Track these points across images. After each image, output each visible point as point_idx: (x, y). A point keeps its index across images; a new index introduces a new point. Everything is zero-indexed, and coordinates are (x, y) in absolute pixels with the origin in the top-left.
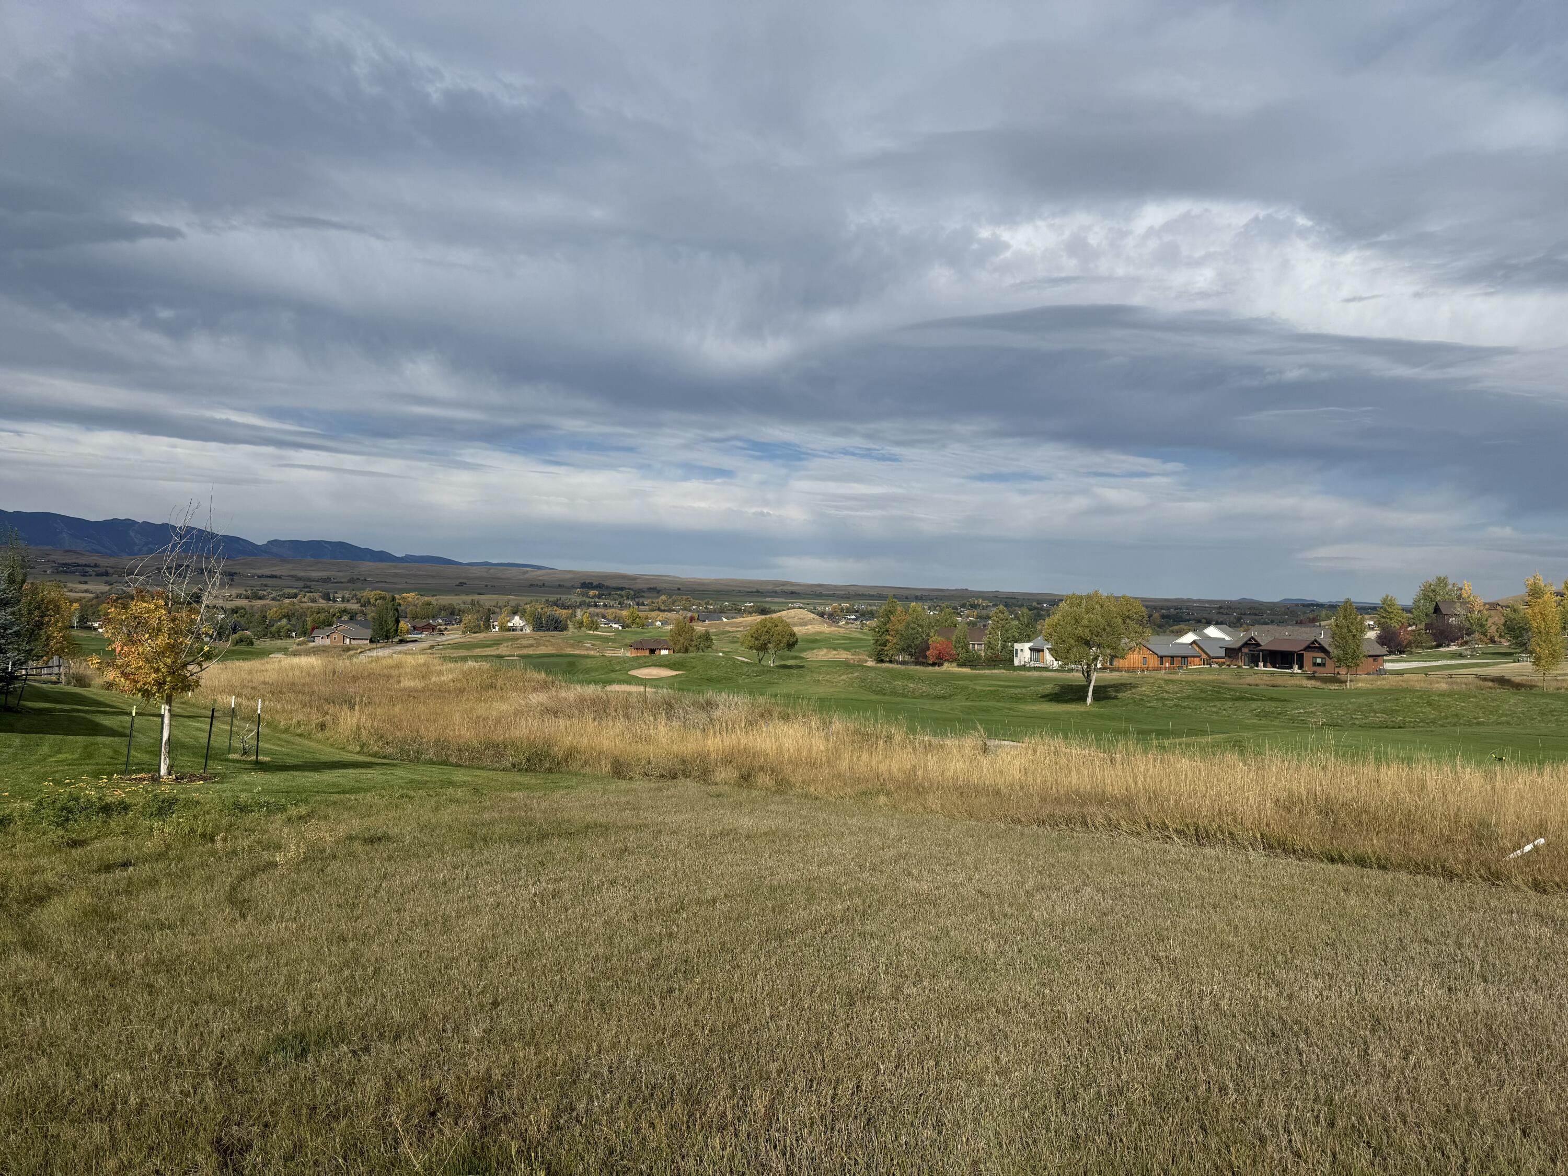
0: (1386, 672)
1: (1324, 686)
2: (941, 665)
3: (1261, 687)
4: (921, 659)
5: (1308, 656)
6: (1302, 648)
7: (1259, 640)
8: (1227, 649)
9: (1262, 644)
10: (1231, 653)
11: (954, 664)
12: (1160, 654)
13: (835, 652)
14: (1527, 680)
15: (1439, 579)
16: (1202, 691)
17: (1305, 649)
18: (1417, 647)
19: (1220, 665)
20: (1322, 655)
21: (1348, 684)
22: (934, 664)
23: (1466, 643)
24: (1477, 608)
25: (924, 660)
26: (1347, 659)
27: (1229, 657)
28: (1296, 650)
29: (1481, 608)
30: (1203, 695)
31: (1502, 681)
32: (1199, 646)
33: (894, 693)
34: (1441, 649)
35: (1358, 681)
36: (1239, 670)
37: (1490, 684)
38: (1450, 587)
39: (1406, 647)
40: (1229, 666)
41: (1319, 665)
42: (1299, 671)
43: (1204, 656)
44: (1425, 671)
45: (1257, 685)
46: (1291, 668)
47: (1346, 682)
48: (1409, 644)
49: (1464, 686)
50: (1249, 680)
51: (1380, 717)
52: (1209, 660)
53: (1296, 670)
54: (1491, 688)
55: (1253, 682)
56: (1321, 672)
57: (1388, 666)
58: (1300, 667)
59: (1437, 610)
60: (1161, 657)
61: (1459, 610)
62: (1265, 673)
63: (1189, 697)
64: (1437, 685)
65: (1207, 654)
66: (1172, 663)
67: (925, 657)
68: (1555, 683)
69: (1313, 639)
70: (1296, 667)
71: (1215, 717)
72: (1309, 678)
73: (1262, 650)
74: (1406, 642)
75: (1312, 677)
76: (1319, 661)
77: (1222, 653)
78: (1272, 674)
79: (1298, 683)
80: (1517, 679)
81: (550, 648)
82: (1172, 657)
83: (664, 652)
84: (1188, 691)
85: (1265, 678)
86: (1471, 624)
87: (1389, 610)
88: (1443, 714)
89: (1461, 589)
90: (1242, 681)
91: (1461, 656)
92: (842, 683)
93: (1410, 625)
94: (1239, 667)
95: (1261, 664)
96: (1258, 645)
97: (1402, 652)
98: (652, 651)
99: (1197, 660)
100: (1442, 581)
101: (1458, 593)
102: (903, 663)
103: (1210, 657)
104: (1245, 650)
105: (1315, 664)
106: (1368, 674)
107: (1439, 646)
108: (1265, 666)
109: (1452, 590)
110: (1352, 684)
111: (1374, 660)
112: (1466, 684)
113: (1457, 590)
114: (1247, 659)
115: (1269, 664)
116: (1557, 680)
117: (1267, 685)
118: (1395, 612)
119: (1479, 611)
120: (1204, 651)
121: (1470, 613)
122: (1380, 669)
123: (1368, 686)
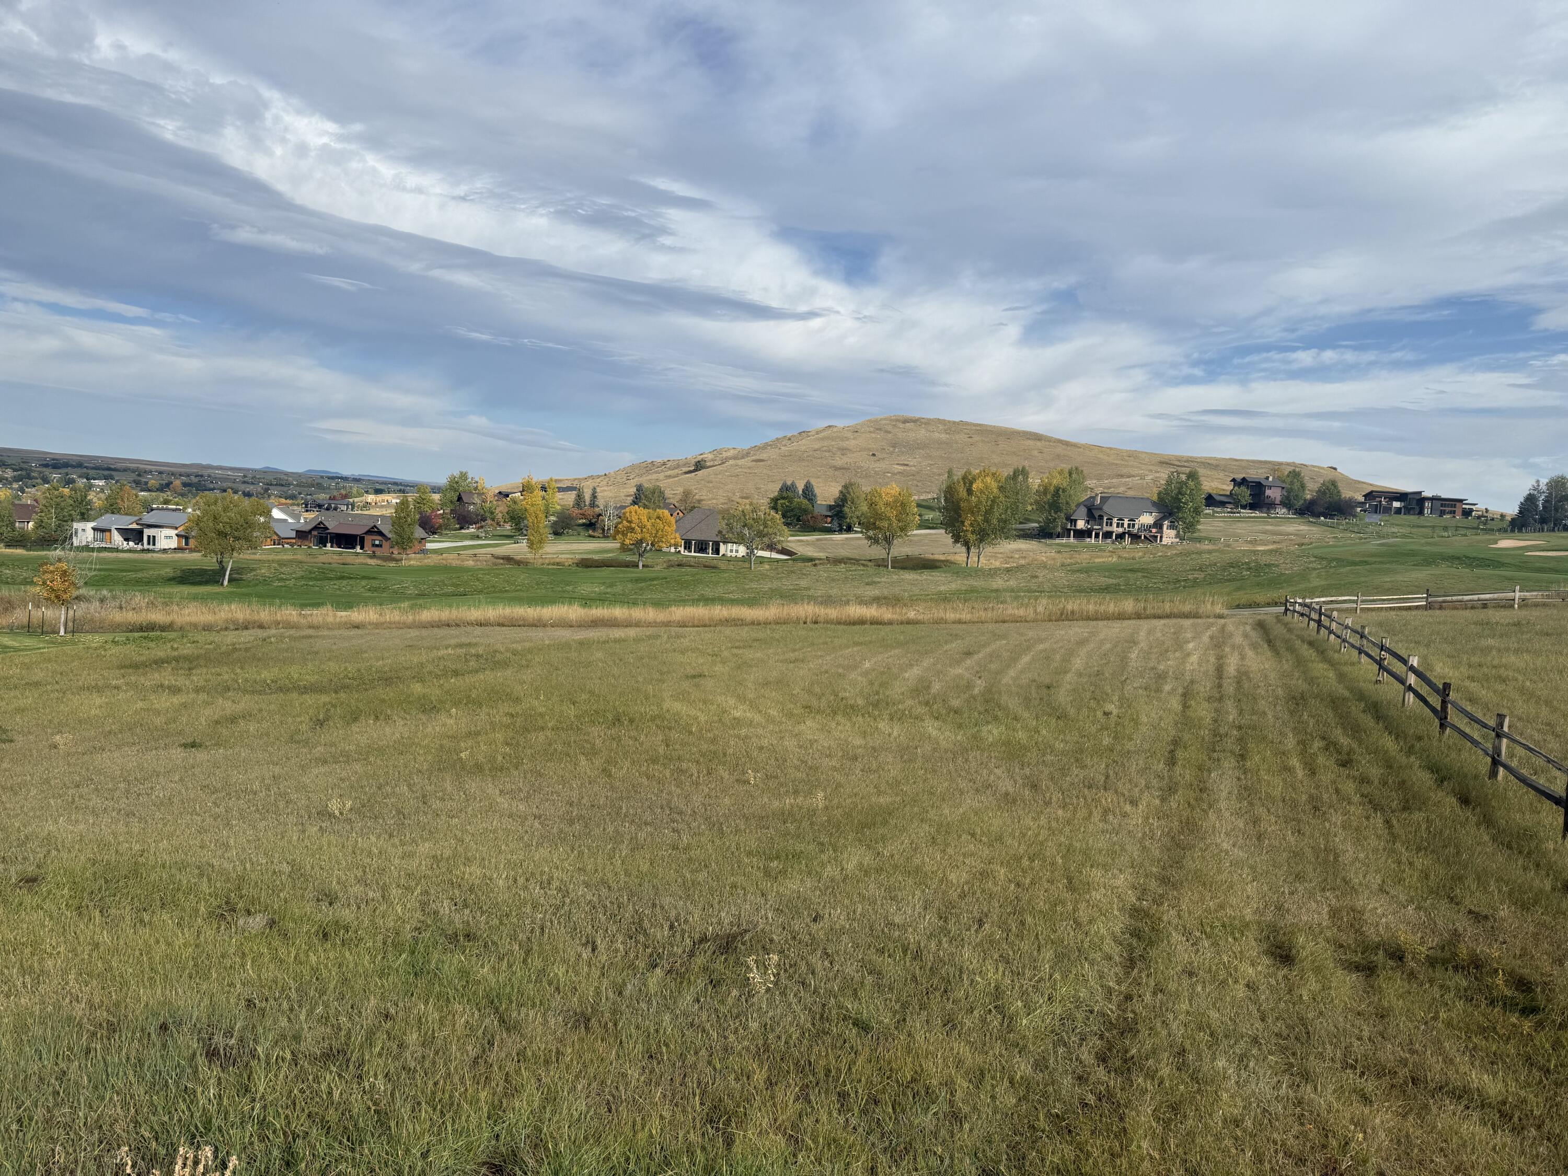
0: (428, 551)
1: (384, 564)
3: (334, 565)
5: (368, 540)
6: (363, 532)
7: (327, 524)
8: (297, 531)
9: (330, 528)
10: (302, 535)
14: (523, 558)
15: (461, 473)
16: (310, 572)
17: (366, 533)
18: (446, 529)
19: (292, 545)
20: (380, 538)
21: (403, 562)
23: (482, 527)
24: (489, 499)
26: (403, 543)
27: (299, 538)
28: (359, 533)
29: (491, 498)
30: (313, 576)
31: (508, 559)
34: (463, 531)
35: (410, 559)
36: (311, 550)
37: (501, 561)
38: (469, 480)
39: (437, 529)
40: (301, 546)
41: (377, 546)
42: (362, 551)
43: (276, 537)
44: (456, 551)
45: (330, 564)
46: (354, 548)
47: (401, 560)
48: (440, 527)
49: (484, 563)
50: (322, 558)
52: (280, 541)
53: (358, 550)
55: (326, 561)
56: (379, 552)
57: (429, 546)
58: (361, 548)
59: (460, 499)
61: (477, 500)
62: (334, 553)
63: (302, 577)
64: (467, 562)
65: (277, 535)
68: (541, 561)
69: (373, 525)
70: (358, 547)
71: (338, 592)
72: (371, 557)
73: (329, 533)
74: (438, 524)
75: (373, 556)
76: (377, 542)
77: (293, 534)
78: (340, 554)
79: (362, 561)
80: (518, 557)
85: (335, 557)
86: (485, 511)
87: (423, 497)
89: (477, 482)
90: (315, 560)
91: (478, 537)
93: (439, 510)
94: (309, 547)
95: (329, 545)
96: (327, 529)
97: (434, 533)
100: (464, 476)
103: (280, 538)
104: (315, 533)
105: (374, 545)
106: (417, 553)
107: (461, 528)
108: (332, 547)
109: (470, 483)
110: (406, 562)
111: (420, 542)
112: (486, 561)
113: (475, 483)
114: (316, 540)
115: (336, 545)
116: (542, 558)
117: (339, 564)
118: (427, 498)
119: (490, 501)
120: (275, 532)
121: (484, 502)
122: (424, 549)
123: (417, 563)
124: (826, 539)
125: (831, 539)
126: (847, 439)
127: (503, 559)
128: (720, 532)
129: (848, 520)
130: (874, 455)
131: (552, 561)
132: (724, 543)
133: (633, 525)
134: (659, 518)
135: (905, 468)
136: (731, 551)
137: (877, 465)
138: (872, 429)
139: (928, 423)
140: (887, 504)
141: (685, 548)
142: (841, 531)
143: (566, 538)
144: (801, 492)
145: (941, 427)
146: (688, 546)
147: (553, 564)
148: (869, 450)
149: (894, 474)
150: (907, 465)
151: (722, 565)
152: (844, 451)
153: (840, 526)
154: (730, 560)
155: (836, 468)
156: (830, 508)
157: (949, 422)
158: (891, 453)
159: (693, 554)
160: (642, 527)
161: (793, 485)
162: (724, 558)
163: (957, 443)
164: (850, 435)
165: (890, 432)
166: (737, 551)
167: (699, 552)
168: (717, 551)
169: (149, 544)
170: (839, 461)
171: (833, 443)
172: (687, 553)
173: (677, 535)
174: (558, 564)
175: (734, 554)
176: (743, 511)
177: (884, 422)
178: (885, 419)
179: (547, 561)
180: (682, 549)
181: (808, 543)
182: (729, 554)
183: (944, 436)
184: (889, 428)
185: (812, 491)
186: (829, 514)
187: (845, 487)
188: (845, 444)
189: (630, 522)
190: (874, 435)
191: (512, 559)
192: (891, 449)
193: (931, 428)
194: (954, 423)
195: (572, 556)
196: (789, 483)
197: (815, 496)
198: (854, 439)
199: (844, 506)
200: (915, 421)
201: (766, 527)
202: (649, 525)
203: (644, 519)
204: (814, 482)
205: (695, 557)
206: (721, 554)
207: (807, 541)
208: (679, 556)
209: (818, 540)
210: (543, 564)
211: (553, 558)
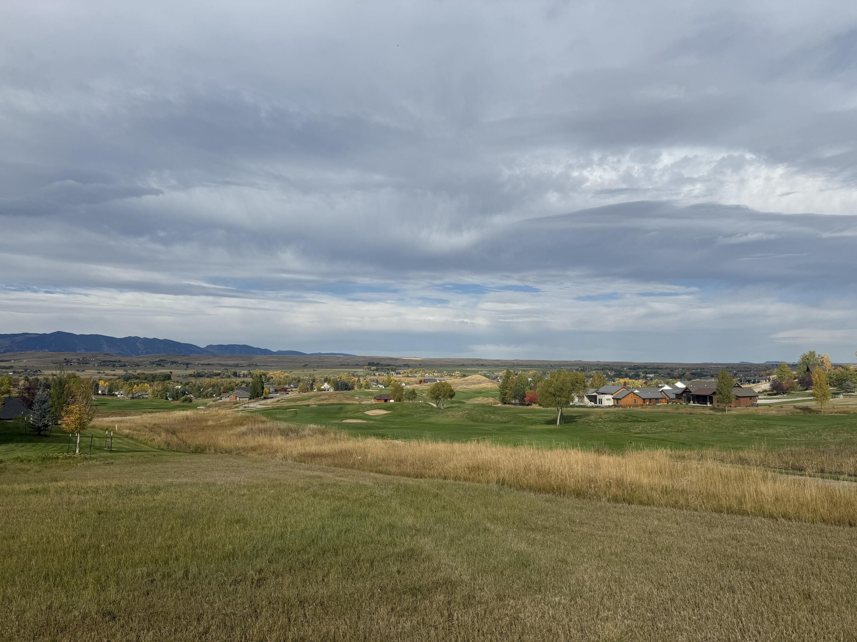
0: (758, 405)
1: (716, 413)
2: (531, 405)
4: (522, 402)
5: (715, 398)
6: (711, 393)
7: (690, 389)
8: (676, 395)
9: (692, 391)
10: (679, 396)
11: (537, 405)
12: (643, 397)
13: (486, 399)
15: (811, 352)
17: (713, 394)
18: (794, 390)
21: (727, 412)
22: (528, 405)
25: (524, 403)
27: (678, 398)
28: (708, 394)
29: (830, 368)
31: (806, 409)
32: (665, 393)
33: (483, 421)
35: (733, 410)
36: (681, 405)
37: (799, 411)
38: (817, 356)
40: (676, 403)
42: (711, 405)
43: (667, 398)
44: (770, 405)
45: (682, 414)
46: (706, 404)
53: (709, 405)
54: (798, 413)
55: (680, 412)
56: (719, 406)
58: (711, 403)
59: (808, 370)
60: (644, 399)
64: (771, 412)
65: (669, 397)
66: (650, 402)
67: (524, 401)
68: (831, 410)
70: (708, 403)
72: (711, 409)
73: (692, 395)
74: (787, 388)
75: (713, 409)
77: (674, 396)
78: (695, 407)
80: (813, 408)
81: (335, 400)
82: (650, 399)
83: (392, 401)
87: (783, 370)
89: (823, 358)
92: (458, 416)
93: (796, 378)
95: (692, 402)
96: (690, 392)
97: (785, 393)
98: (386, 401)
99: (664, 400)
100: (812, 354)
101: (822, 360)
102: (515, 404)
104: (684, 395)
106: (743, 406)
107: (807, 389)
108: (694, 403)
110: (729, 412)
111: (750, 399)
112: (787, 411)
113: (821, 358)
114: (685, 399)
115: (696, 402)
116: (834, 408)
117: (687, 413)
118: (787, 371)
119: (829, 370)
120: (667, 395)
121: (824, 371)
122: (753, 404)
123: (737, 413)
127: (800, 409)
131: (841, 410)
147: (840, 413)
169: (599, 403)
174: (844, 412)
179: (836, 410)
191: (810, 409)
210: (831, 413)
211: (843, 408)
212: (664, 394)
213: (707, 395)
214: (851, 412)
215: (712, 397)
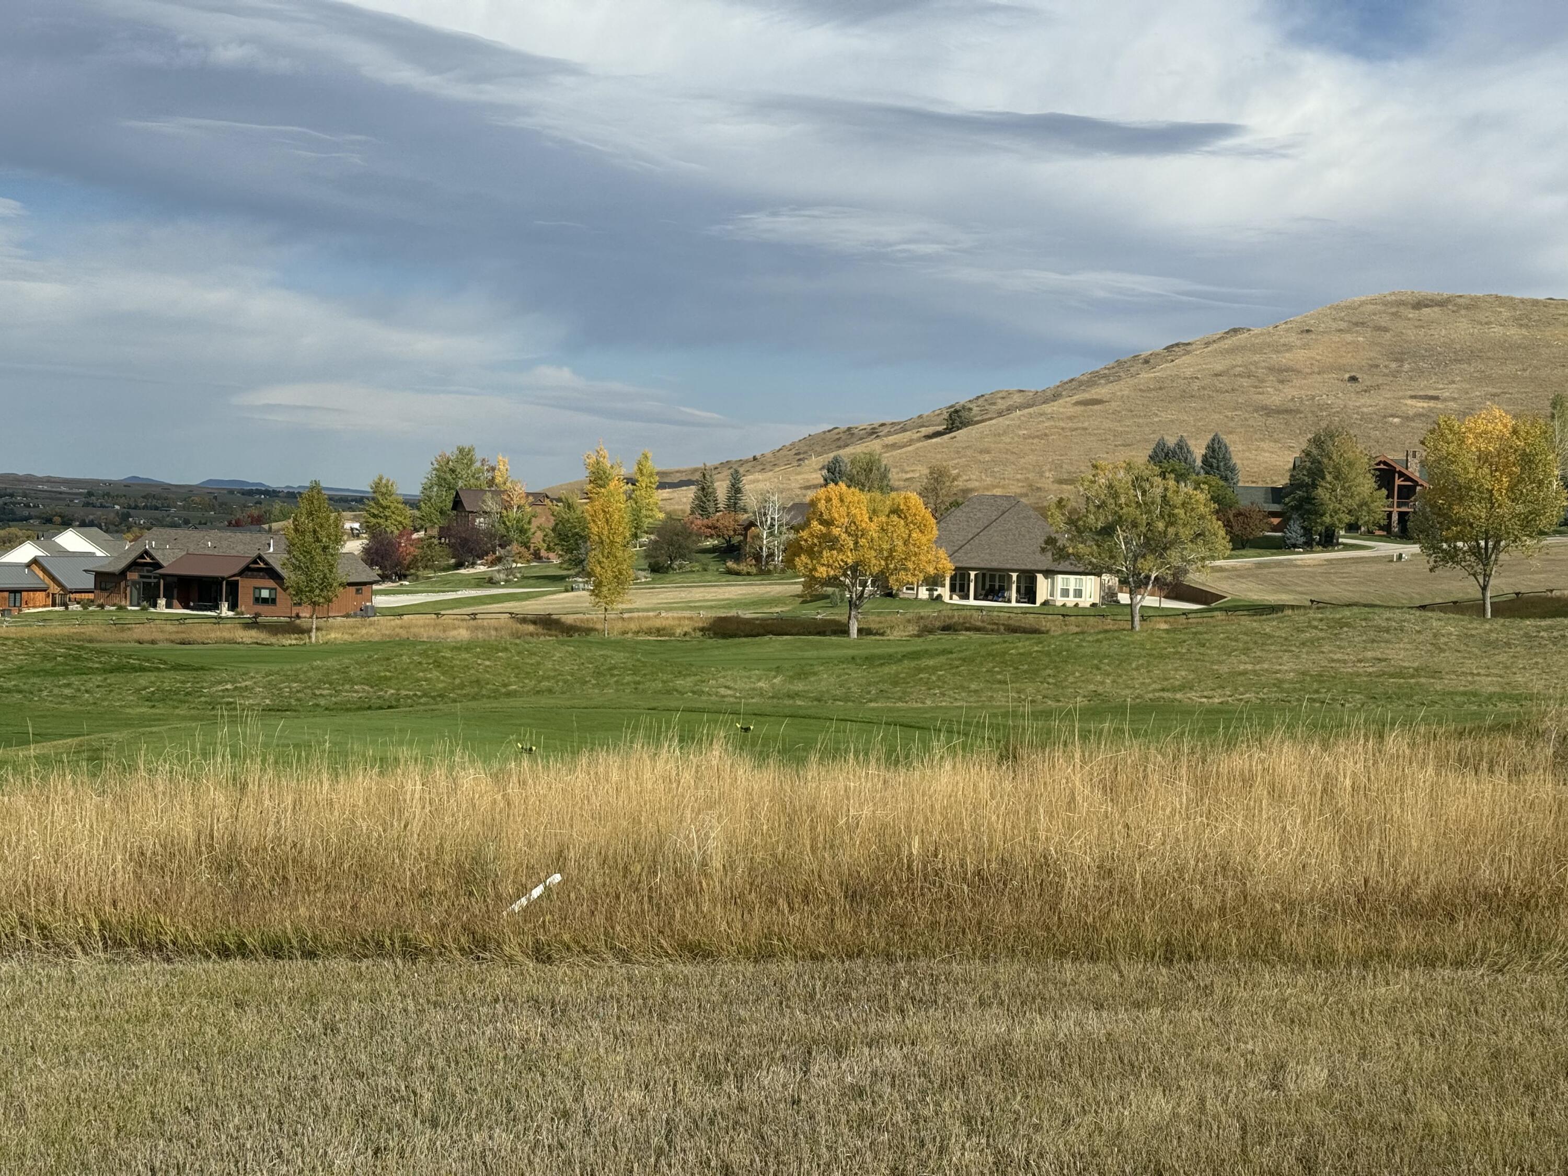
0: (375, 611)
1: (273, 640)
3: (160, 645)
5: (246, 586)
6: (236, 570)
7: (159, 557)
8: (99, 575)
9: (165, 564)
10: (107, 581)
14: (582, 621)
15: (461, 450)
16: (45, 657)
17: (240, 574)
18: (426, 567)
19: (85, 605)
20: (272, 583)
21: (313, 634)
23: (499, 560)
24: (516, 501)
26: (311, 591)
27: (105, 590)
28: (225, 574)
29: (523, 502)
30: (48, 665)
31: (548, 623)
32: (44, 570)
34: (462, 571)
35: (331, 628)
36: (120, 614)
37: (531, 628)
38: (478, 464)
39: (408, 568)
40: (102, 606)
41: (265, 601)
42: (231, 614)
43: (54, 589)
44: (436, 609)
45: (153, 642)
46: (216, 607)
47: (309, 631)
48: (414, 563)
49: (493, 633)
50: (139, 632)
51: (361, 691)
52: (64, 596)
53: (225, 610)
54: (532, 635)
55: (147, 637)
56: (269, 615)
57: (380, 601)
58: (233, 607)
59: (457, 504)
61: (491, 505)
62: (168, 619)
63: (19, 670)
64: (454, 633)
65: (60, 585)
68: (619, 625)
69: (254, 554)
70: (225, 606)
71: (68, 707)
72: (247, 626)
73: (164, 576)
74: (409, 558)
75: (253, 624)
76: (265, 594)
77: (89, 581)
78: (182, 619)
79: (226, 635)
80: (569, 619)
84: (18, 659)
85: (169, 628)
86: (507, 528)
87: (384, 503)
88: (457, 681)
89: (493, 469)
90: (125, 635)
91: (491, 582)
93: (416, 530)
94: (121, 608)
95: (162, 602)
96: (157, 565)
97: (403, 577)
99: (40, 596)
100: (465, 455)
101: (489, 476)
103: (66, 591)
104: (133, 576)
105: (259, 600)
106: (347, 616)
107: (459, 565)
108: (169, 606)
109: (480, 471)
110: (319, 634)
111: (357, 590)
112: (496, 629)
113: (488, 471)
114: (135, 593)
115: (175, 602)
116: (623, 619)
117: (172, 642)
118: (393, 506)
119: (518, 507)
120: (54, 579)
121: (506, 509)
122: (367, 607)
123: (346, 637)
124: (1279, 564)
125: (1291, 564)
126: (1289, 348)
127: (534, 622)
128: (1051, 541)
129: (1327, 519)
130: (1353, 379)
131: (645, 625)
132: (1048, 573)
133: (836, 531)
134: (896, 511)
135: (1432, 404)
136: (1065, 593)
137: (1365, 400)
138: (1343, 325)
139: (1473, 305)
140: (1483, 458)
141: (953, 590)
142: (1309, 545)
143: (678, 578)
144: (1199, 463)
145: (1506, 314)
146: (959, 586)
147: (649, 633)
148: (1342, 369)
149: (1407, 418)
150: (1436, 398)
151: (1044, 623)
152: (1283, 374)
153: (1307, 532)
154: (1065, 613)
155: (1269, 411)
156: (1276, 494)
157: (1522, 301)
158: (1395, 374)
159: (972, 602)
160: (856, 533)
161: (1181, 445)
162: (1045, 609)
163: (1549, 346)
164: (1293, 338)
165: (1386, 330)
166: (1078, 593)
167: (985, 599)
168: (1029, 593)
170: (1275, 396)
171: (1257, 358)
172: (956, 600)
173: (942, 553)
174: (659, 631)
175: (1071, 601)
176: (1110, 487)
177: (1371, 307)
178: (1373, 302)
179: (633, 626)
180: (944, 592)
181: (1238, 575)
182: (1059, 601)
183: (1515, 333)
184: (1384, 321)
185: (1226, 459)
186: (1276, 508)
187: (1317, 442)
188: (1285, 359)
189: (828, 523)
190: (1349, 337)
191: (556, 622)
192: (1394, 365)
193: (1481, 317)
194: (1535, 303)
195: (693, 614)
196: (1171, 442)
197: (1233, 469)
198: (1305, 346)
199: (1315, 486)
200: (1442, 303)
201: (1170, 524)
202: (873, 529)
203: (862, 515)
204: (1226, 439)
205: (980, 609)
206: (1040, 600)
207: (1234, 569)
208: (939, 607)
209: (1259, 566)
210: (625, 633)
211: (648, 618)
212: (41, 574)
213: (223, 579)
214: (678, 631)
215: (237, 582)
